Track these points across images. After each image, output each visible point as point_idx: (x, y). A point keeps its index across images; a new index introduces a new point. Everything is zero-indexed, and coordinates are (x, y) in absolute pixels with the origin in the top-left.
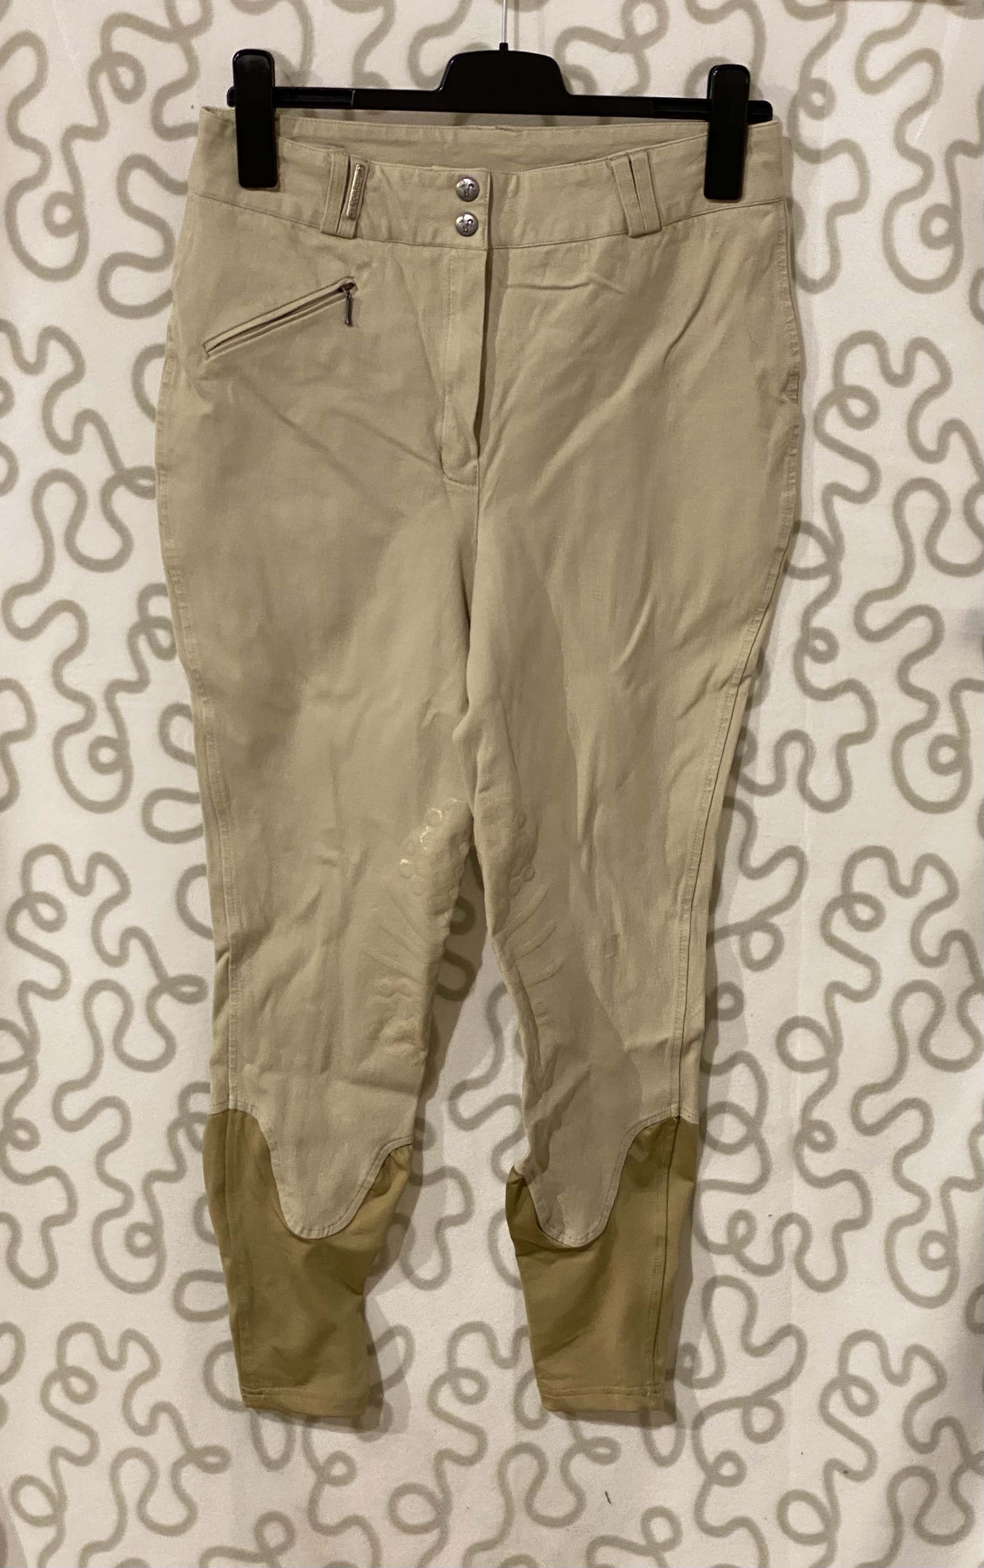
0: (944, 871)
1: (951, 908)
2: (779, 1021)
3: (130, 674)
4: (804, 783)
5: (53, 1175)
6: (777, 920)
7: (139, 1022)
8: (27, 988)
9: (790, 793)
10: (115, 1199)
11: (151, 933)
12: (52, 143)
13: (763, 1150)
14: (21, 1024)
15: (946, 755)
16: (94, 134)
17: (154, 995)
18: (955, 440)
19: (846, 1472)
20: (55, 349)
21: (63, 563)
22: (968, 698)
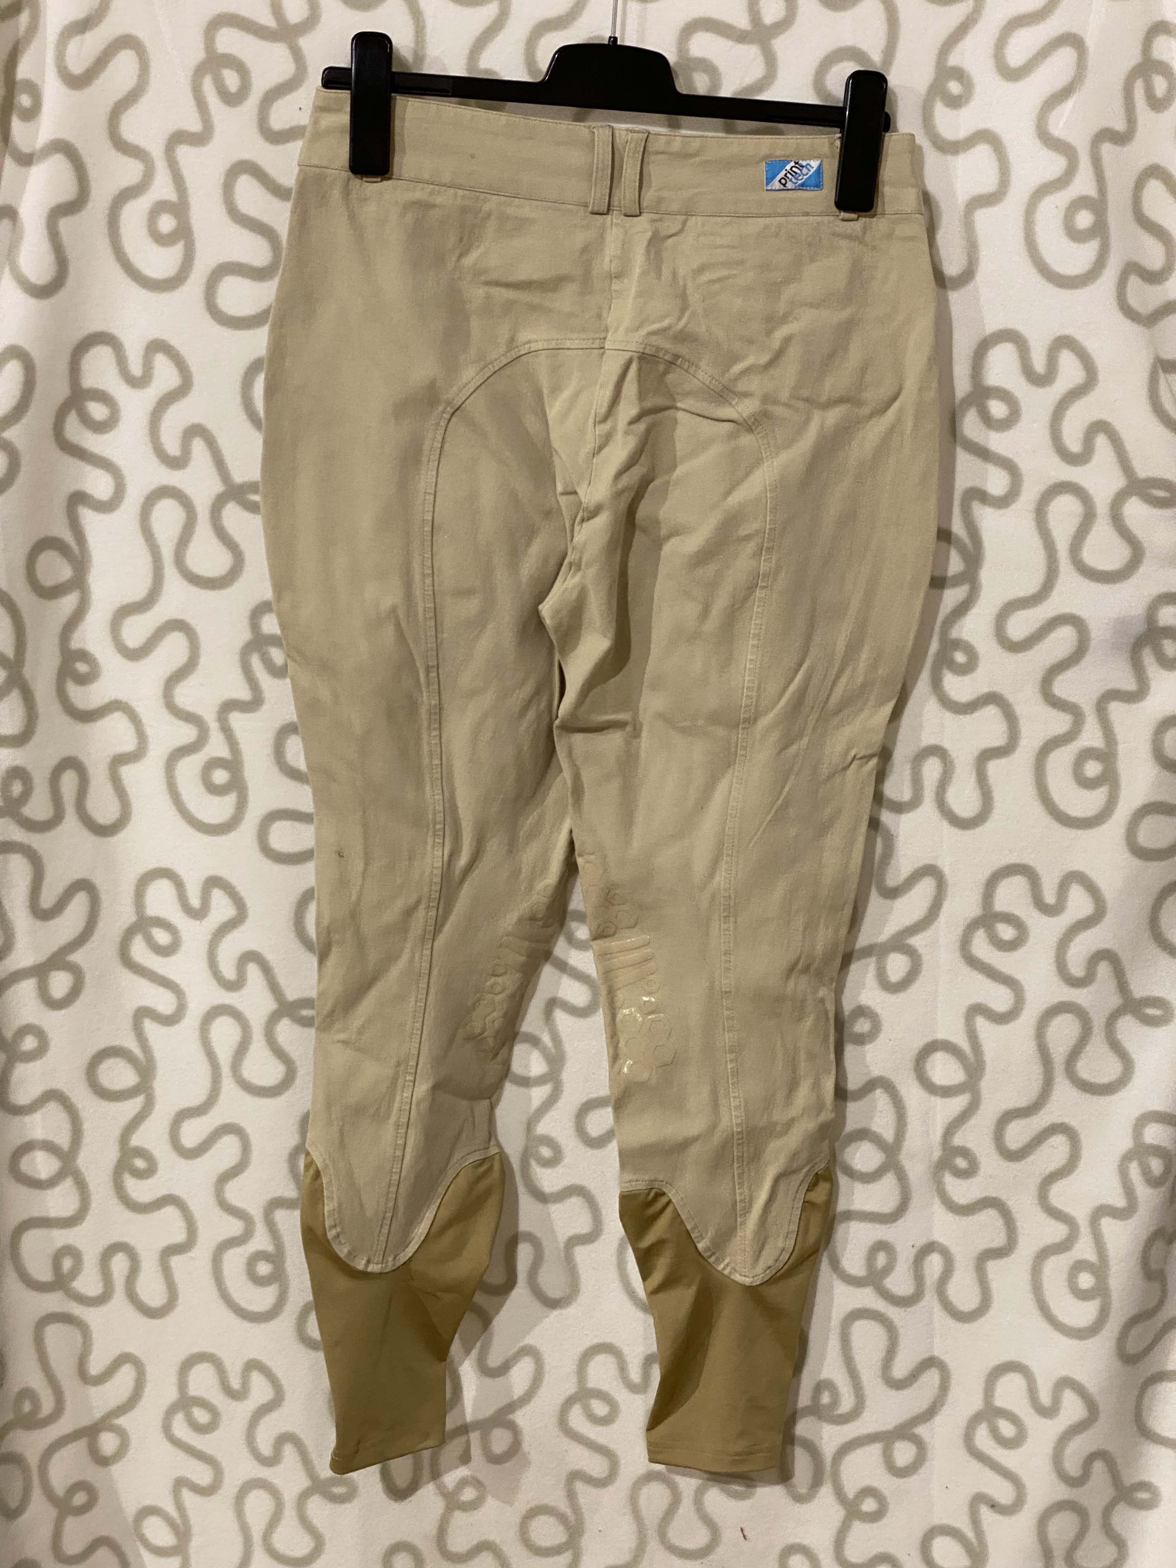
0: (1090, 888)
1: (1098, 927)
2: (919, 1043)
3: (244, 694)
4: (943, 800)
5: (172, 1204)
6: (916, 941)
7: (258, 1049)
8: (142, 1013)
9: (928, 808)
10: (235, 1227)
11: (269, 957)
12: (156, 149)
13: (902, 1177)
14: (137, 1051)
15: (1092, 769)
16: (200, 139)
17: (273, 1019)
18: (1101, 441)
19: (994, 1506)
20: (161, 361)
21: (173, 580)
22: (1115, 709)
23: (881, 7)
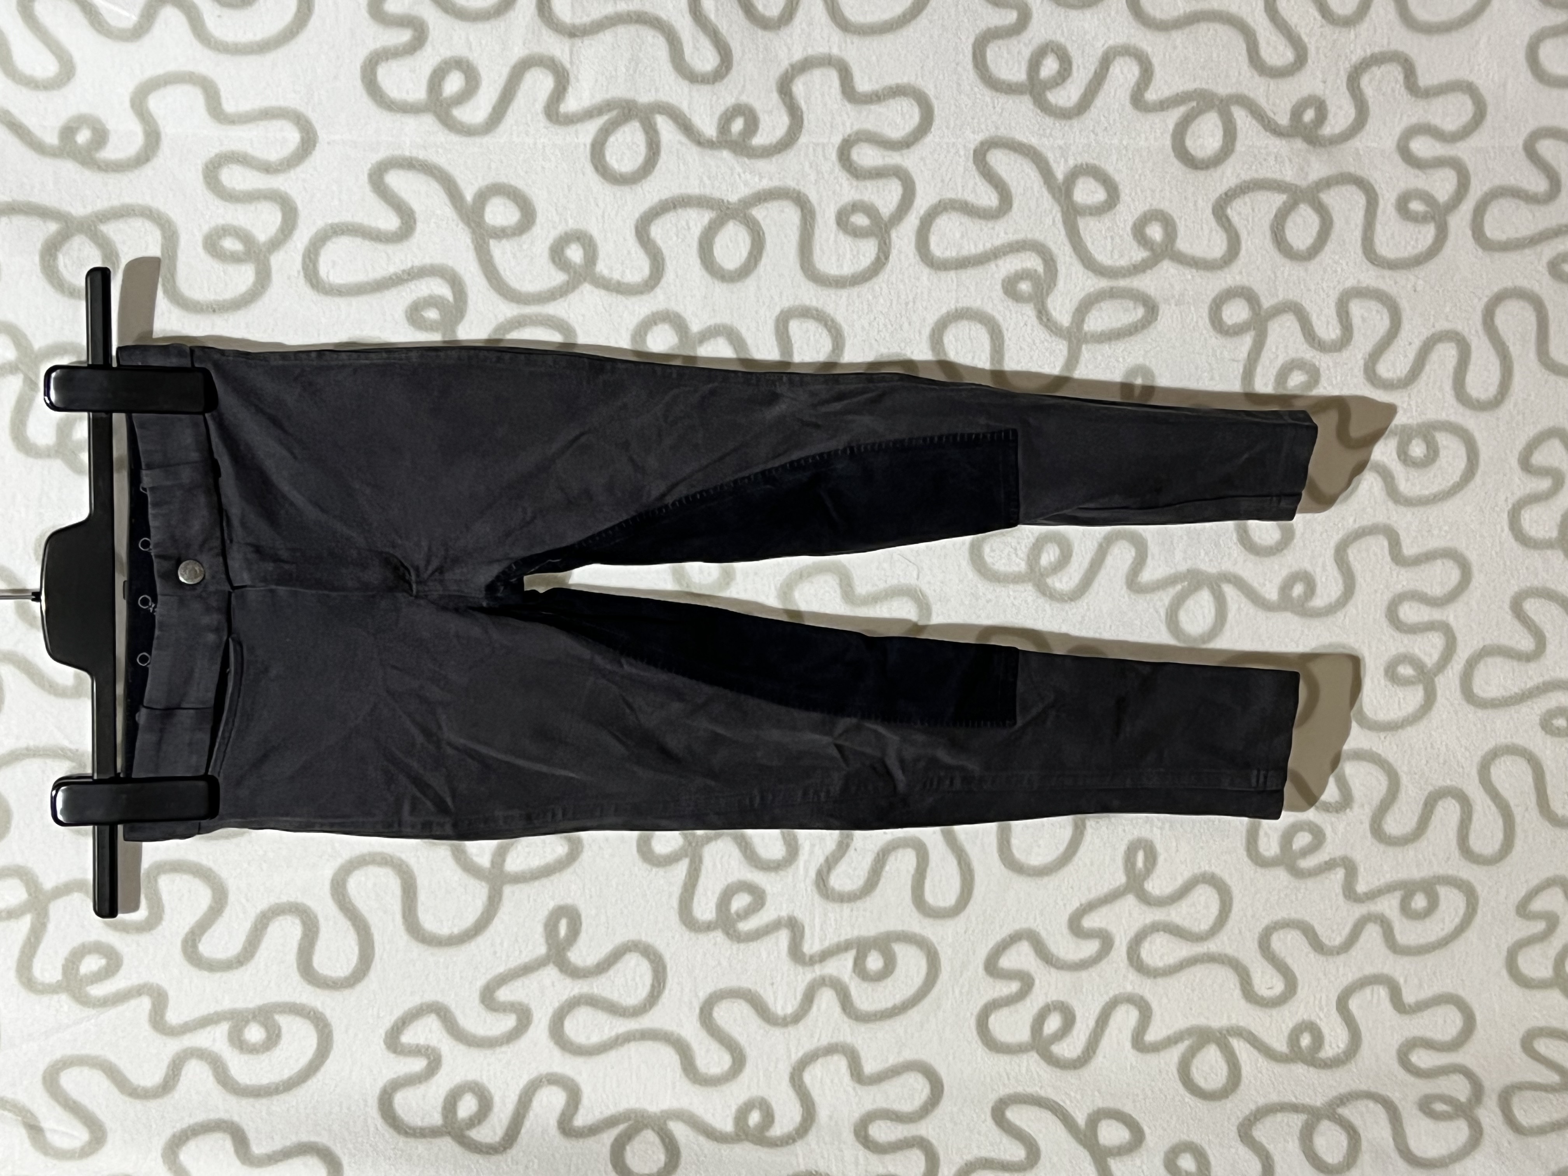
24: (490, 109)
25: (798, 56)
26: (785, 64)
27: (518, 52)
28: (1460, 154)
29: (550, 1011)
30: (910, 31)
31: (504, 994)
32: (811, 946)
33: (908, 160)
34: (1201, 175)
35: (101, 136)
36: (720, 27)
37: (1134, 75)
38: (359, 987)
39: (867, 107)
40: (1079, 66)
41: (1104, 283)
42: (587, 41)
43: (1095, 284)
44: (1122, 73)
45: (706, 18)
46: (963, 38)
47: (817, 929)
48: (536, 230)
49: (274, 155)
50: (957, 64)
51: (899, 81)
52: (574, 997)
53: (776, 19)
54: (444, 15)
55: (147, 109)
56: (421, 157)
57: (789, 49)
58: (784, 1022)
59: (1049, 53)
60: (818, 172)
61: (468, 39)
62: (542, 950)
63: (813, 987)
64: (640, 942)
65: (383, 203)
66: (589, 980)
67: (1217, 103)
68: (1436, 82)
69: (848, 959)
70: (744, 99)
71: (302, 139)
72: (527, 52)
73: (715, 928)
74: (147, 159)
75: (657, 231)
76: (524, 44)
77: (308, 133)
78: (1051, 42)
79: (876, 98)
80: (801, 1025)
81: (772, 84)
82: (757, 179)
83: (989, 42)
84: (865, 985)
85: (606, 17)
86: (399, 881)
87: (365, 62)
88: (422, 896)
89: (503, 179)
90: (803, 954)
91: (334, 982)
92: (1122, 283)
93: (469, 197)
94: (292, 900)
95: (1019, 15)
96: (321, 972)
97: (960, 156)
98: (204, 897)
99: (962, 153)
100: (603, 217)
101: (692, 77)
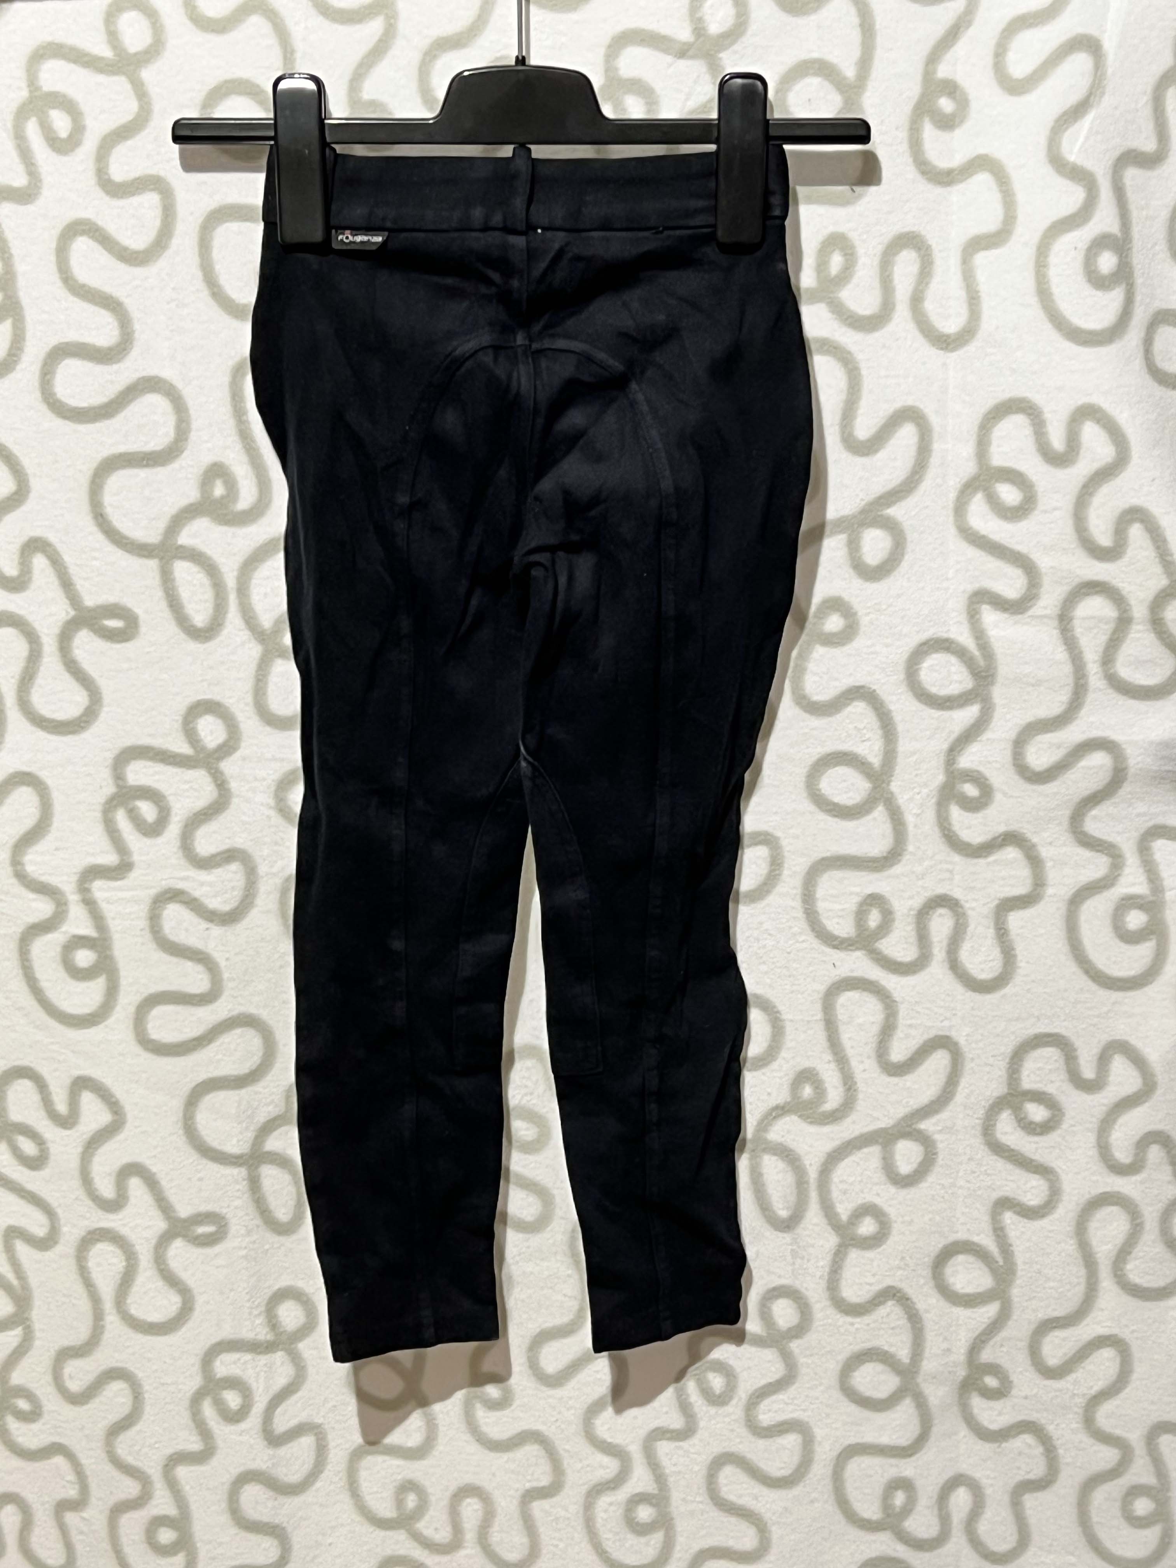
0: (1138, 1060)
1: (1147, 1104)
2: (936, 1245)
3: (108, 857)
4: (956, 960)
5: (57, 1453)
6: (929, 1126)
7: (147, 1278)
10: (130, 1488)
11: (156, 1169)
13: (921, 1404)
15: (1135, 920)
16: (25, 195)
17: (163, 1242)
18: (1136, 531)
21: (18, 723)
22: (1161, 848)
23: (853, 11)
24: (983, 532)
25: (1045, 852)
26: (1035, 839)
27: (1044, 562)
28: (954, 1540)
29: (22, 612)
30: (1071, 968)
31: (39, 562)
32: (100, 889)
33: (937, 968)
34: (927, 1272)
35: (947, 123)
36: (1073, 771)
37: (1031, 1200)
38: (44, 408)
39: (992, 925)
40: (1037, 1143)
41: (813, 1174)
42: (1056, 633)
43: (812, 1166)
44: (1032, 1187)
45: (1083, 756)
46: (1065, 1023)
47: (121, 895)
48: (857, 583)
49: (930, 306)
50: (1038, 1019)
51: (1019, 958)
52: (38, 637)
53: (1083, 829)
54: (1080, 485)
55: (976, 173)
56: (932, 460)
57: (1050, 843)
58: (16, 862)
59: (1051, 1112)
60: (922, 876)
61: (1055, 509)
62: (89, 601)
63: (55, 893)
64: (101, 706)
65: (883, 421)
66: (57, 653)
67: (1001, 1287)
68: (1029, 1512)
69: (86, 929)
70: (998, 797)
71: (948, 336)
72: (1043, 570)
73: (118, 786)
74: (923, 173)
75: (859, 708)
76: (1052, 567)
77: (954, 341)
78: (1063, 1114)
79: (1002, 933)
80: (14, 881)
81: (1014, 827)
82: (914, 811)
83: (1062, 1050)
84: (59, 949)
85: (1081, 653)
86: (158, 448)
87: (1029, 402)
88: (142, 474)
89: (910, 547)
90: (92, 881)
91: (48, 381)
92: (814, 1196)
93: (891, 511)
94: (136, 335)
95: (1091, 1081)
96: (60, 366)
97: (942, 1021)
98: (137, 241)
99: (946, 1023)
100: (872, 653)
101: (1019, 744)
